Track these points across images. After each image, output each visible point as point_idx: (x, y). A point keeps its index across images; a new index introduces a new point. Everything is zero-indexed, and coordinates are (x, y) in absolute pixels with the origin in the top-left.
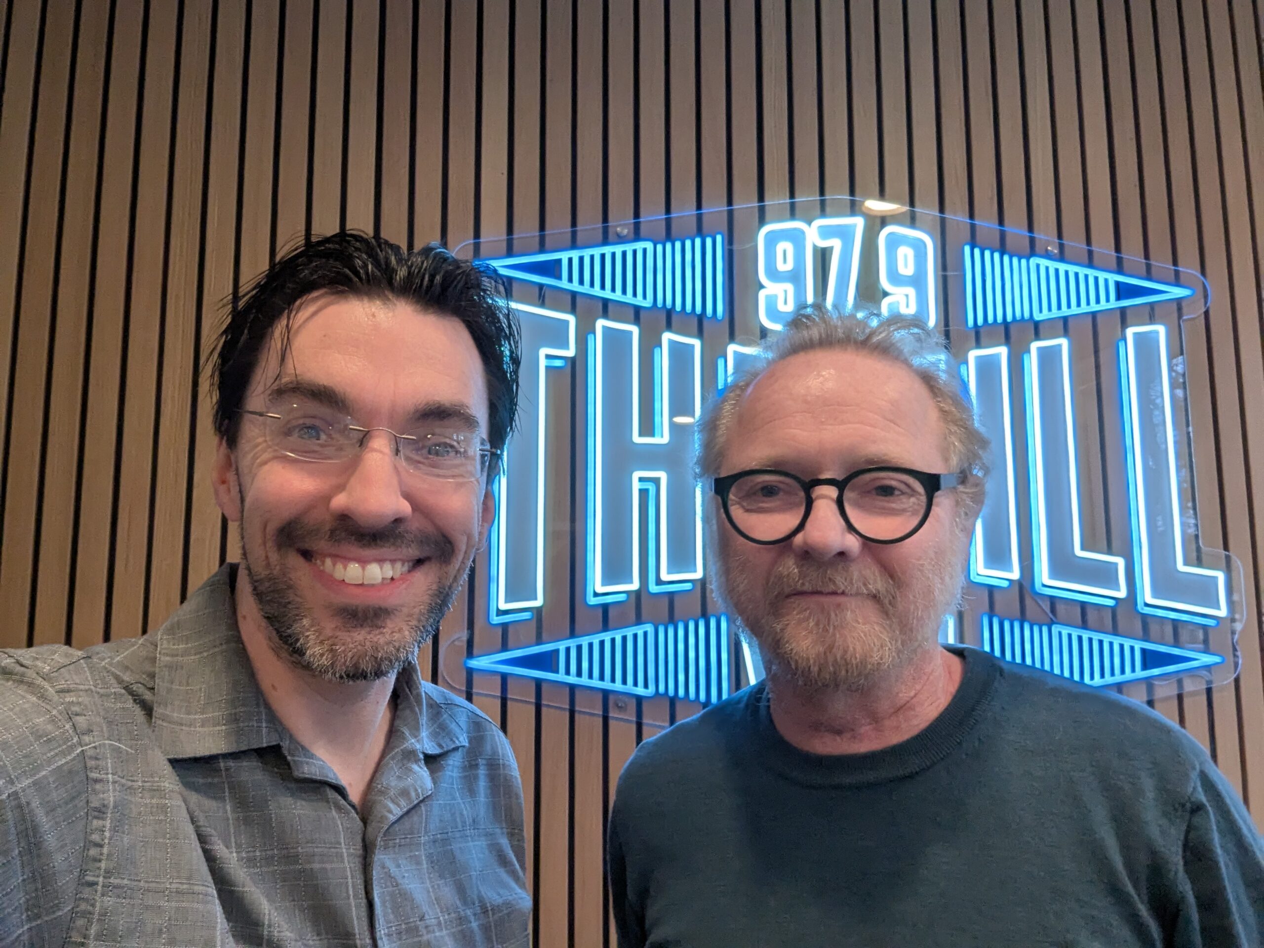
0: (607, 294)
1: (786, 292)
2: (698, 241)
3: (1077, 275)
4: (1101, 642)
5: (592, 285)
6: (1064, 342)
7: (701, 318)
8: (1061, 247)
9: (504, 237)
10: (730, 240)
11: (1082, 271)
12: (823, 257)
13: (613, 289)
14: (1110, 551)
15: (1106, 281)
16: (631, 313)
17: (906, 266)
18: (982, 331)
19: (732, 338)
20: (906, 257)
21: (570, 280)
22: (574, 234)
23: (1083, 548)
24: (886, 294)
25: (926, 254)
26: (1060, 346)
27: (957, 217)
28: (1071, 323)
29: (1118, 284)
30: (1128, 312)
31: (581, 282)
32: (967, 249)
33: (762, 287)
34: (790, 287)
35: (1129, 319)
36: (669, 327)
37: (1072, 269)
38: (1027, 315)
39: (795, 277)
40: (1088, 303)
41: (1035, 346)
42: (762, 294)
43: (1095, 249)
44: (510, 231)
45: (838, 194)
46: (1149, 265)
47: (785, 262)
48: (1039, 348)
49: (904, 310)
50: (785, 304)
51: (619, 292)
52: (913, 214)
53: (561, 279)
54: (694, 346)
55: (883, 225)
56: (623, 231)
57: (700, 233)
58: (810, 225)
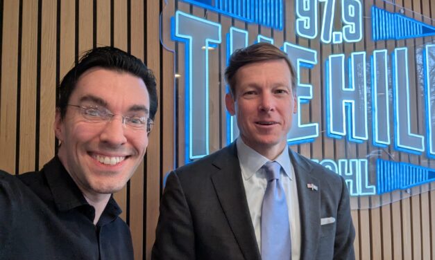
0: (235, 16)
1: (307, 20)
4: (416, 169)
5: (228, 11)
6: (406, 49)
7: (272, 30)
8: (404, 9)
11: (411, 21)
12: (321, 5)
13: (237, 14)
14: (418, 133)
15: (419, 26)
16: (244, 25)
17: (352, 13)
18: (378, 42)
19: (285, 40)
20: (352, 8)
21: (219, 8)
23: (411, 132)
24: (344, 24)
25: (359, 8)
26: (404, 50)
28: (407, 41)
29: (423, 27)
30: (425, 38)
31: (224, 9)
32: (373, 8)
33: (297, 17)
34: (308, 18)
35: (425, 42)
36: (260, 33)
37: (409, 20)
38: (393, 36)
39: (310, 14)
40: (414, 34)
41: (396, 50)
42: (298, 20)
43: (415, 12)
46: (432, 21)
47: (307, 7)
48: (398, 51)
49: (351, 32)
50: (307, 25)
51: (239, 15)
53: (215, 7)
54: (271, 42)
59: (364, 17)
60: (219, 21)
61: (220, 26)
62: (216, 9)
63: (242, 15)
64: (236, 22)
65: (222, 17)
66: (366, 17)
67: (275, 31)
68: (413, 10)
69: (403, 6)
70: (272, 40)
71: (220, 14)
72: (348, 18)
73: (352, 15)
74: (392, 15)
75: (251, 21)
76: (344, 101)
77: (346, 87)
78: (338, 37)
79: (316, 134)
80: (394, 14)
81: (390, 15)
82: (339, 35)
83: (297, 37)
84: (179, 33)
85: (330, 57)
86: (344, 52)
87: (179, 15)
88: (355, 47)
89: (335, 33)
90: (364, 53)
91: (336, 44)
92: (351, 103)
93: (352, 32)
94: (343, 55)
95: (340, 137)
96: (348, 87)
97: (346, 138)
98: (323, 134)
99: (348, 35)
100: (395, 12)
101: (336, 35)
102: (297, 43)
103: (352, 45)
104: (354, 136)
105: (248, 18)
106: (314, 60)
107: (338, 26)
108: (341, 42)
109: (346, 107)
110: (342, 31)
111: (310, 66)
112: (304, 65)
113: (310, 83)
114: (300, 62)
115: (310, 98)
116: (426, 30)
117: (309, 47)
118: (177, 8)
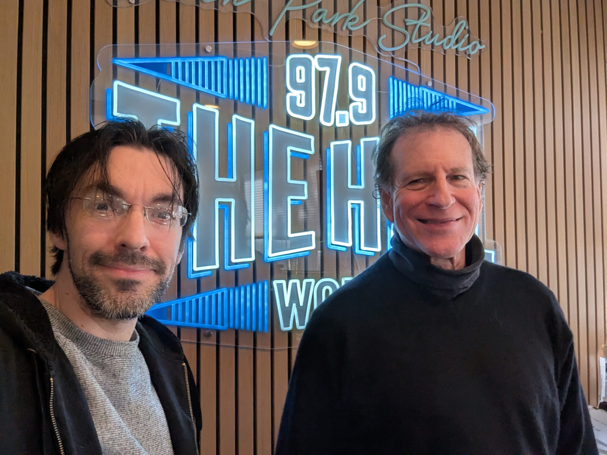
0: (200, 88)
1: (301, 95)
2: (253, 60)
3: (440, 98)
5: (190, 81)
7: (254, 107)
8: (433, 82)
9: (133, 45)
10: (270, 61)
11: (442, 96)
12: (320, 76)
13: (203, 86)
15: (452, 102)
17: (362, 86)
19: (271, 122)
20: (362, 80)
21: (177, 77)
22: (178, 47)
24: (351, 101)
25: (371, 80)
27: (386, 60)
29: (457, 104)
31: (184, 79)
32: (391, 80)
33: (288, 91)
34: (303, 93)
36: (236, 111)
37: (438, 95)
39: (306, 87)
42: (288, 96)
43: (447, 85)
44: (137, 41)
45: (328, 41)
46: (470, 96)
47: (301, 78)
49: (361, 111)
50: (301, 102)
51: (206, 88)
52: (365, 56)
53: (171, 76)
54: (250, 124)
55: (351, 61)
56: (209, 49)
57: (253, 53)
58: (314, 57)
59: (378, 92)
60: (178, 96)
61: (178, 102)
62: (173, 79)
63: (210, 88)
64: (201, 96)
65: (182, 90)
66: (382, 92)
67: (257, 110)
68: (445, 81)
69: (432, 76)
70: (252, 122)
71: (178, 86)
72: (357, 93)
73: (362, 88)
74: (417, 89)
75: (224, 96)
76: (350, 202)
77: (352, 184)
78: (343, 118)
79: (311, 245)
80: (419, 88)
81: (413, 88)
82: (344, 115)
83: (288, 117)
84: (119, 112)
85: (333, 144)
86: (351, 138)
87: (119, 86)
88: (366, 131)
89: (339, 113)
90: (378, 139)
91: (340, 127)
92: (359, 205)
93: (363, 111)
94: (349, 142)
95: (344, 249)
96: (356, 185)
97: (352, 249)
98: (322, 244)
99: (357, 116)
100: (420, 85)
101: (341, 115)
102: (288, 126)
103: (363, 128)
104: (363, 247)
105: (219, 91)
106: (310, 149)
107: (344, 102)
108: (347, 124)
109: (353, 210)
110: (348, 110)
111: (304, 157)
112: (297, 155)
113: (305, 179)
114: (291, 151)
115: (305, 198)
116: (460, 109)
117: (305, 131)
118: (115, 77)
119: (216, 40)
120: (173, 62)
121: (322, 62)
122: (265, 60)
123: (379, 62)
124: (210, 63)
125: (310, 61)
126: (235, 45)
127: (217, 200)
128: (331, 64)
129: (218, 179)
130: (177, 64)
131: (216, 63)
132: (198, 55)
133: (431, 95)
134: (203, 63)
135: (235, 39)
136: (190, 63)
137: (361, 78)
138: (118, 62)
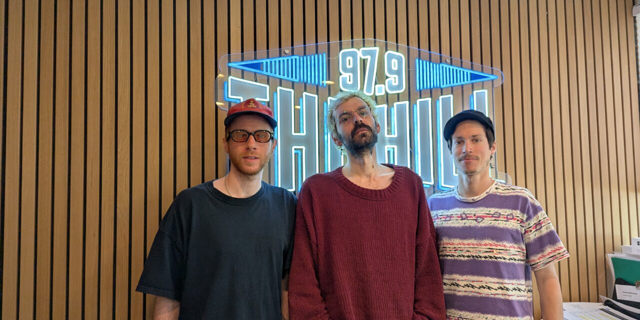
0: (281, 77)
1: (350, 76)
2: (316, 56)
3: (456, 70)
5: (275, 73)
6: (451, 96)
7: (317, 86)
8: (451, 59)
9: (240, 53)
10: (329, 56)
11: (459, 69)
12: (364, 62)
13: (284, 75)
15: (467, 73)
16: (291, 84)
17: (395, 67)
18: (422, 92)
19: (329, 95)
20: (395, 63)
21: (267, 71)
22: (268, 53)
24: (387, 77)
25: (402, 62)
26: (450, 97)
27: (414, 47)
28: (454, 89)
29: (471, 74)
30: (474, 85)
31: (271, 72)
32: (417, 60)
33: (341, 74)
34: (351, 74)
35: (475, 88)
36: (305, 91)
37: (455, 68)
38: (438, 85)
39: (353, 71)
40: (460, 81)
41: (441, 97)
42: (341, 77)
44: (242, 51)
45: (369, 38)
46: (482, 67)
47: (349, 64)
48: (442, 98)
49: (394, 84)
50: (350, 81)
51: (286, 76)
52: (397, 46)
53: (263, 70)
54: (315, 97)
55: (386, 50)
56: (287, 51)
57: (317, 52)
58: (359, 50)
59: (407, 69)
62: (264, 72)
64: (283, 81)
66: (410, 69)
67: (319, 88)
68: (461, 58)
69: (451, 56)
70: (316, 96)
71: (268, 76)
72: (391, 71)
73: (395, 68)
74: (438, 65)
75: (297, 80)
77: (388, 134)
78: (381, 90)
84: (231, 95)
88: (398, 97)
89: (377, 86)
90: (407, 102)
91: (379, 96)
92: (393, 148)
94: (385, 106)
96: (391, 134)
99: (391, 88)
103: (397, 95)
107: (381, 78)
108: (383, 93)
109: (389, 152)
110: (385, 84)
116: (474, 77)
118: (230, 74)
119: (292, 45)
120: (264, 61)
121: (365, 53)
122: (324, 55)
123: (408, 49)
124: (288, 60)
125: (356, 53)
126: (305, 48)
127: (294, 147)
128: (372, 54)
129: (293, 134)
130: (267, 63)
131: (292, 60)
132: (280, 56)
133: (449, 69)
134: (284, 61)
135: (305, 43)
136: (275, 61)
137: (394, 61)
138: (230, 65)
